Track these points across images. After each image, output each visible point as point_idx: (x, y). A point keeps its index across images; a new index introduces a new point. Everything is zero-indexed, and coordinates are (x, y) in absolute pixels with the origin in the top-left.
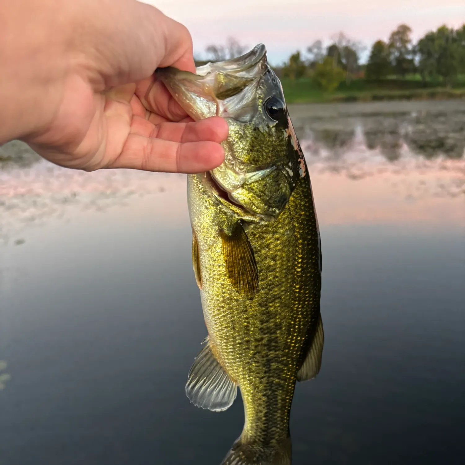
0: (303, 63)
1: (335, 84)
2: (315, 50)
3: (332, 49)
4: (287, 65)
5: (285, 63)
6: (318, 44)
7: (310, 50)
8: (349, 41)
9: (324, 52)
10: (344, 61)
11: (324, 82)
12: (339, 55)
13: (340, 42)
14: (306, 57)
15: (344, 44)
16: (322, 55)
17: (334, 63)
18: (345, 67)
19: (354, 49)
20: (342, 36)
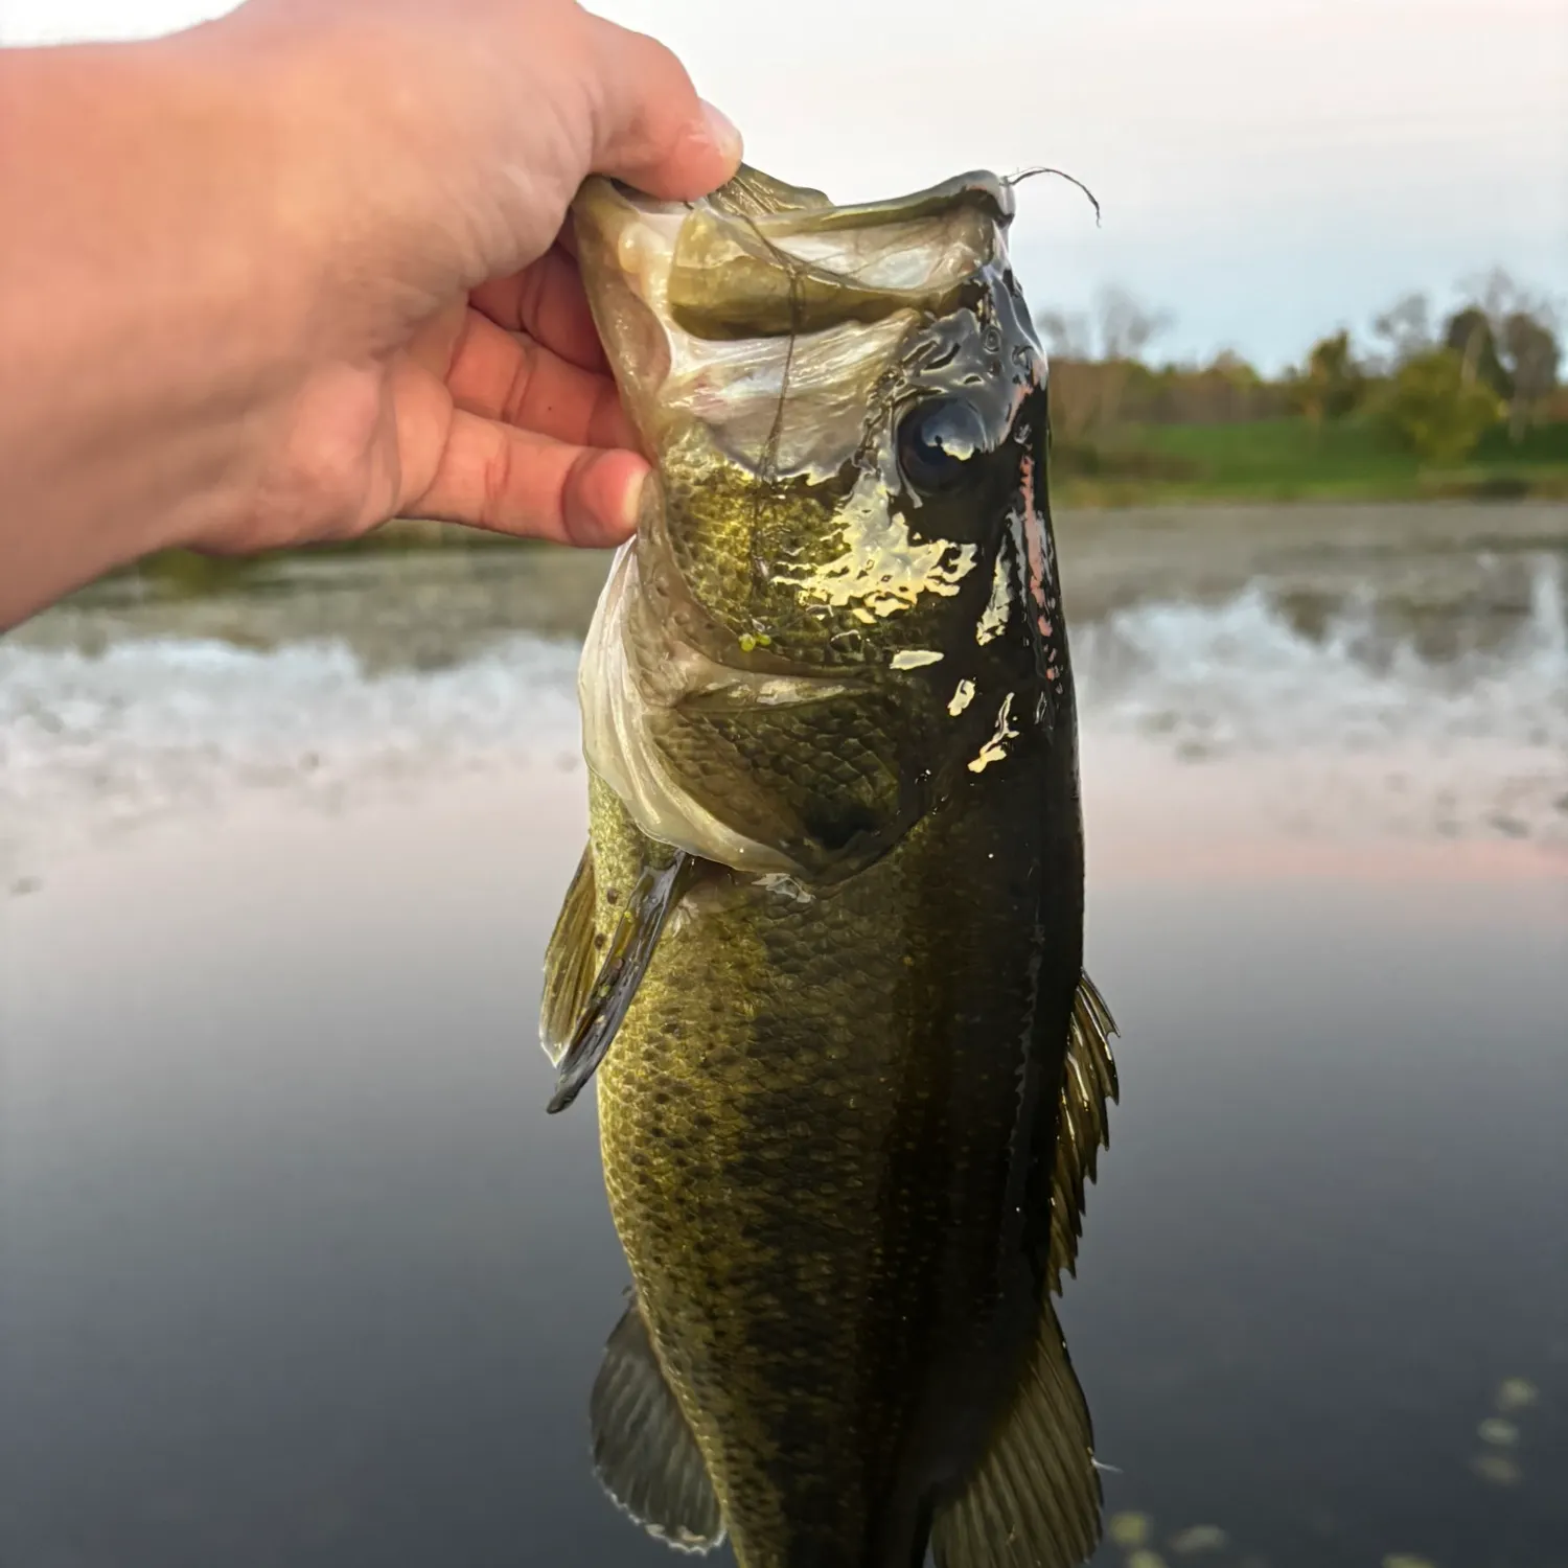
0: (1355, 368)
1: (1468, 438)
2: (1402, 328)
3: (1465, 325)
4: (1300, 375)
5: (1291, 371)
6: (1414, 308)
7: (1383, 326)
8: (1523, 299)
9: (1435, 332)
10: (1507, 362)
11: (1421, 430)
12: (1489, 341)
13: (1492, 298)
14: (1373, 349)
15: (1507, 306)
16: (1428, 342)
17: (1468, 372)
18: (1505, 386)
19: (1543, 322)
20: (1500, 281)
